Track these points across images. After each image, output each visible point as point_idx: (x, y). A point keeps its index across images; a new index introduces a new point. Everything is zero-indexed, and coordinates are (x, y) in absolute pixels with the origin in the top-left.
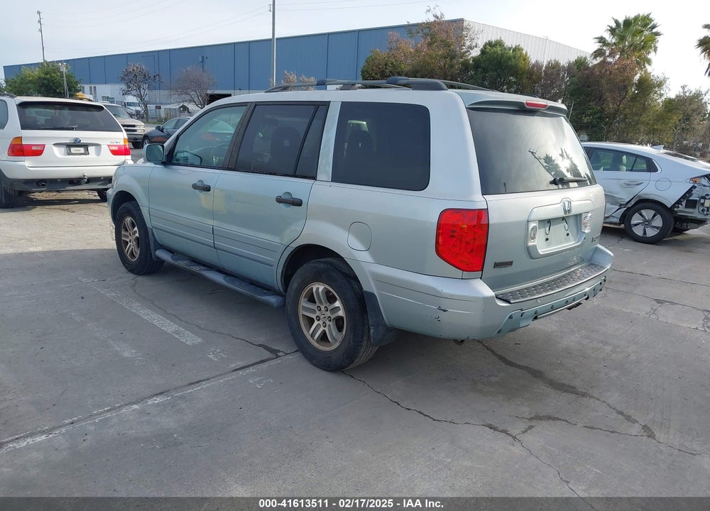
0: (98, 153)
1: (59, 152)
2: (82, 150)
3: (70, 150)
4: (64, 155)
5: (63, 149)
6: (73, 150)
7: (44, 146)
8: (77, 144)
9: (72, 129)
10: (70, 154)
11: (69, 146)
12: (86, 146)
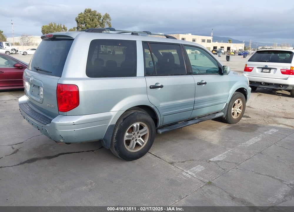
0: (275, 73)
1: (258, 71)
2: (268, 71)
3: (263, 70)
4: (260, 72)
5: (260, 70)
6: (264, 70)
7: (253, 68)
8: (266, 68)
9: (266, 62)
10: (262, 72)
11: (263, 68)
12: (270, 69)
